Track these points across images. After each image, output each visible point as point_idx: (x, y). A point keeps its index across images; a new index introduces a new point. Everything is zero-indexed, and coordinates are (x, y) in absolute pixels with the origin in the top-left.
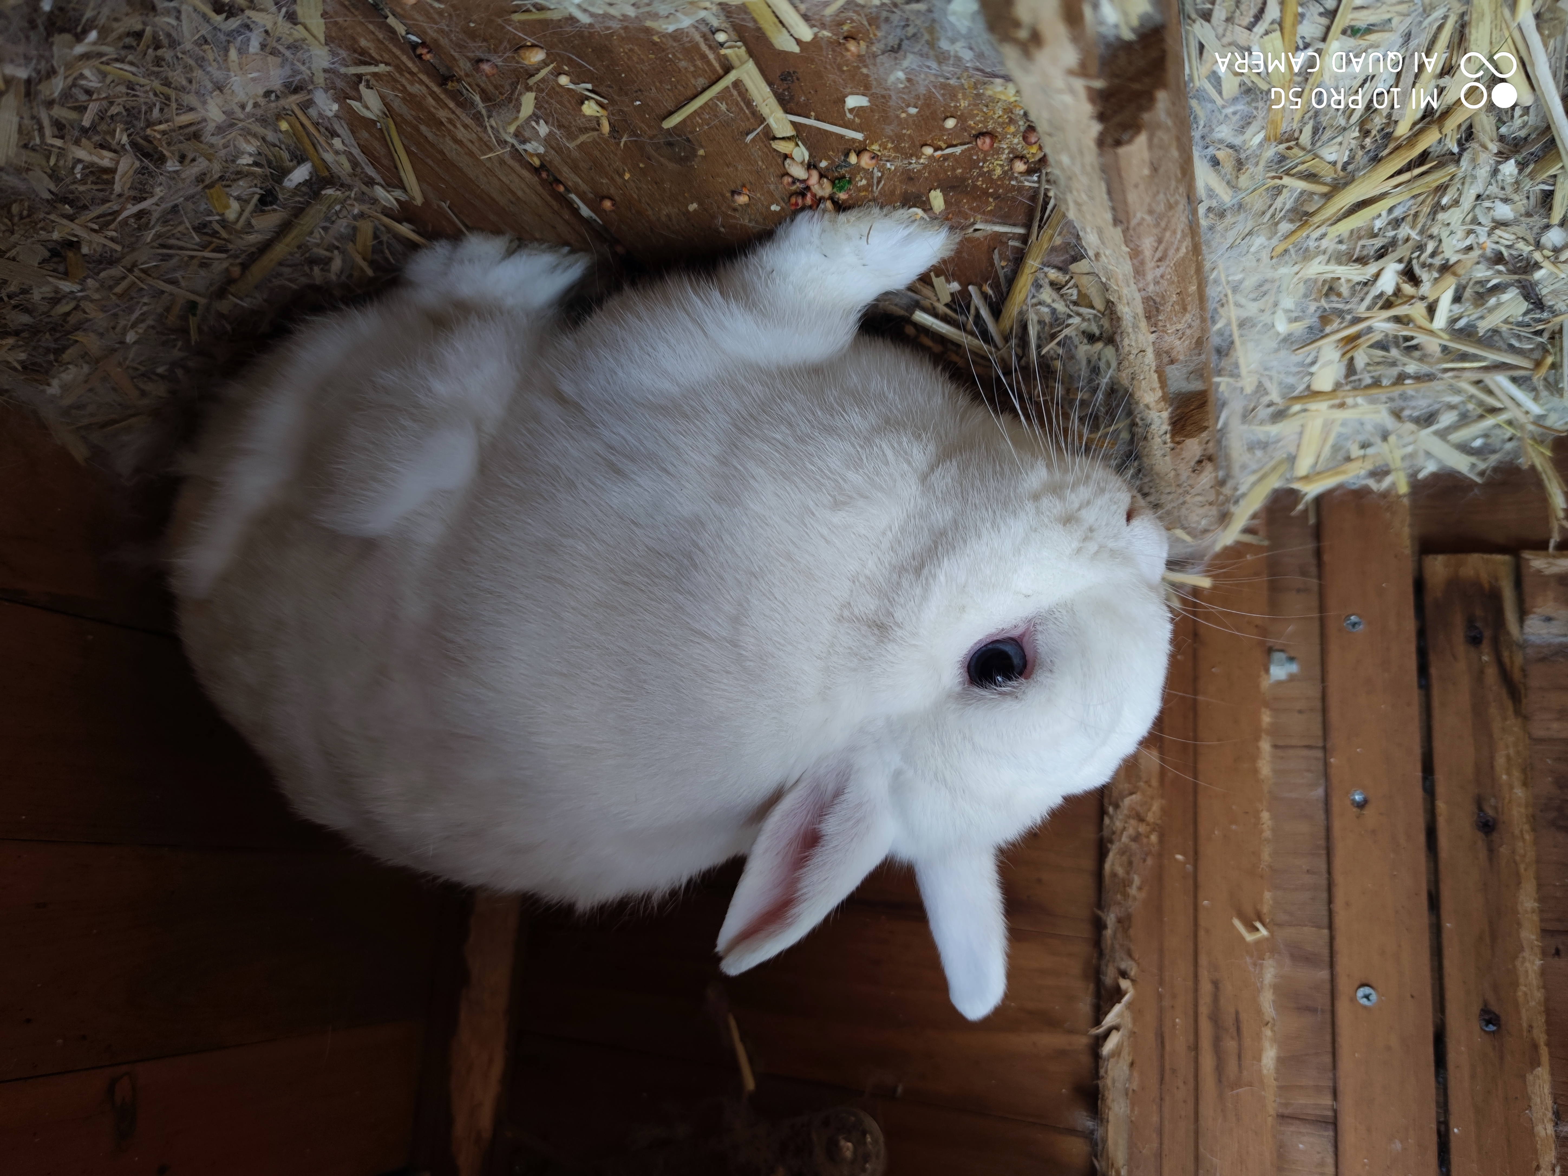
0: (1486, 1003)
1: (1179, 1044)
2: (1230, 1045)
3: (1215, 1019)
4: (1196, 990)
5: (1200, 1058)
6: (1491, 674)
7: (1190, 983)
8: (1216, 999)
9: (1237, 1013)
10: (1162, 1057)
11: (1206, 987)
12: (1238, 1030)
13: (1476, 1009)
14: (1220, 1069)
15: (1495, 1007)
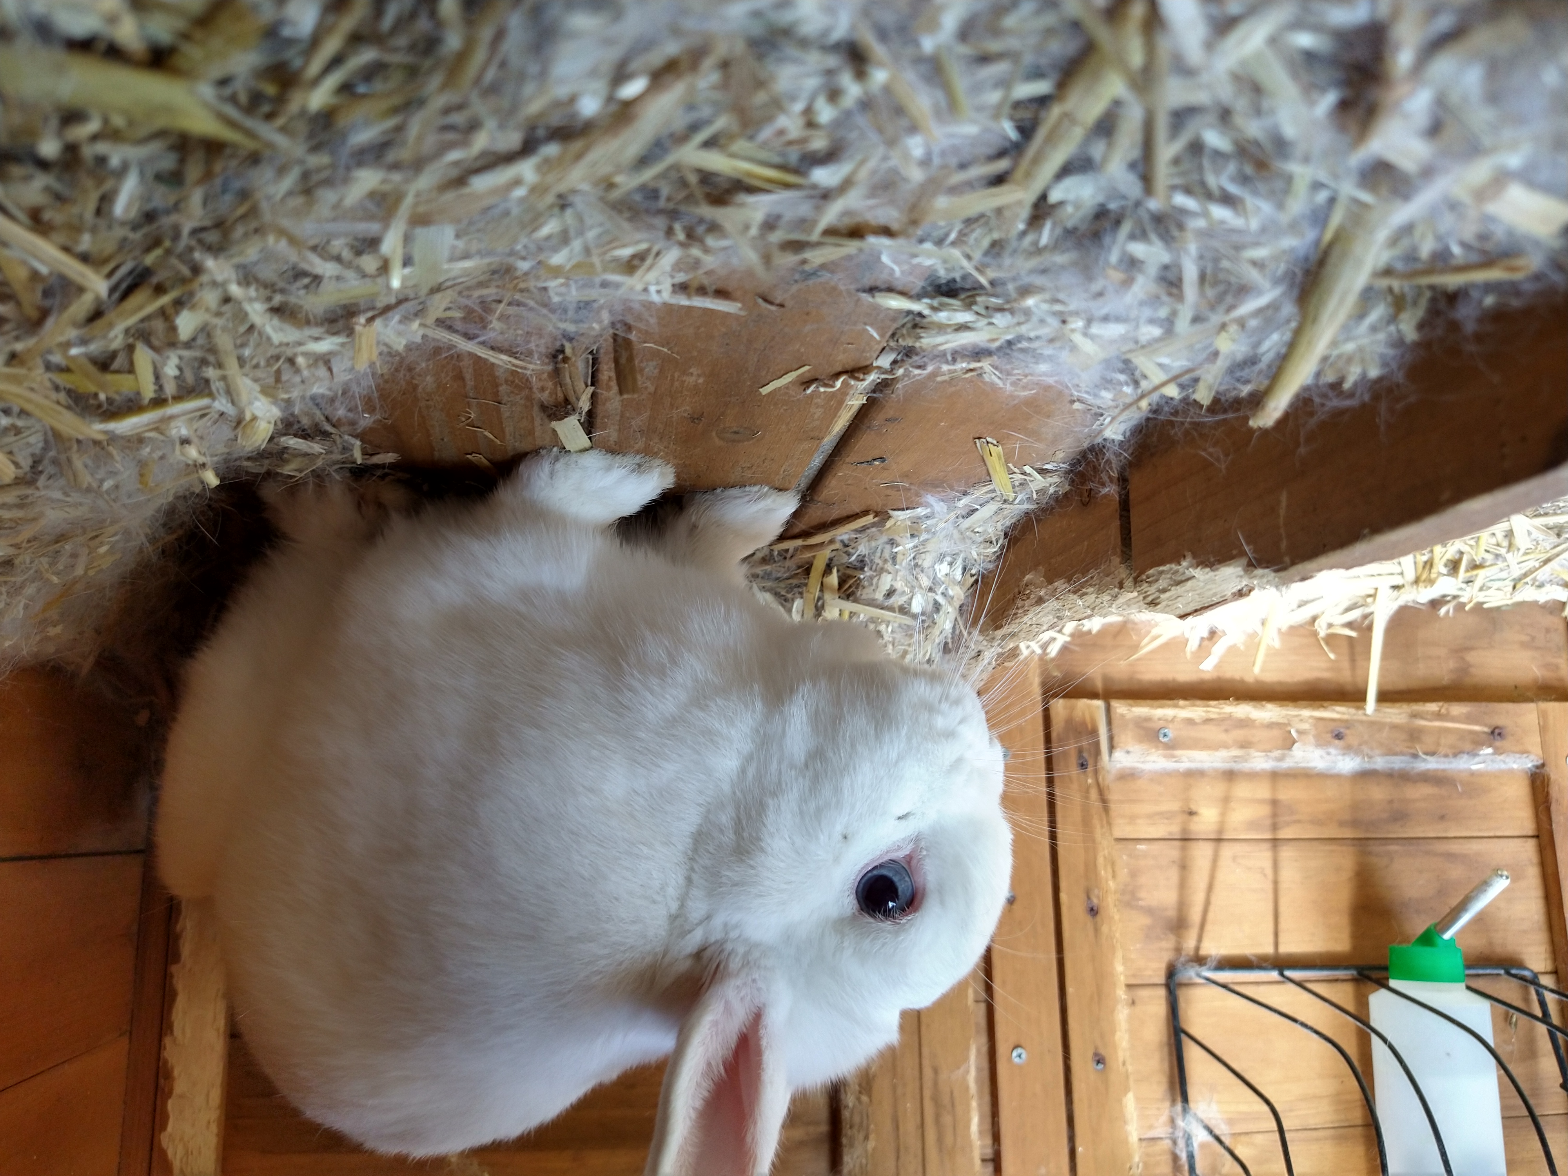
0: (1096, 1048)
1: (909, 1126)
2: (947, 1119)
3: (936, 1100)
4: (921, 1078)
5: (926, 1134)
6: (1094, 794)
7: (916, 1073)
8: (936, 1083)
9: (952, 1093)
10: (897, 1137)
11: (928, 1073)
12: (953, 1105)
13: (1090, 1054)
14: (940, 1140)
15: (1102, 1051)
